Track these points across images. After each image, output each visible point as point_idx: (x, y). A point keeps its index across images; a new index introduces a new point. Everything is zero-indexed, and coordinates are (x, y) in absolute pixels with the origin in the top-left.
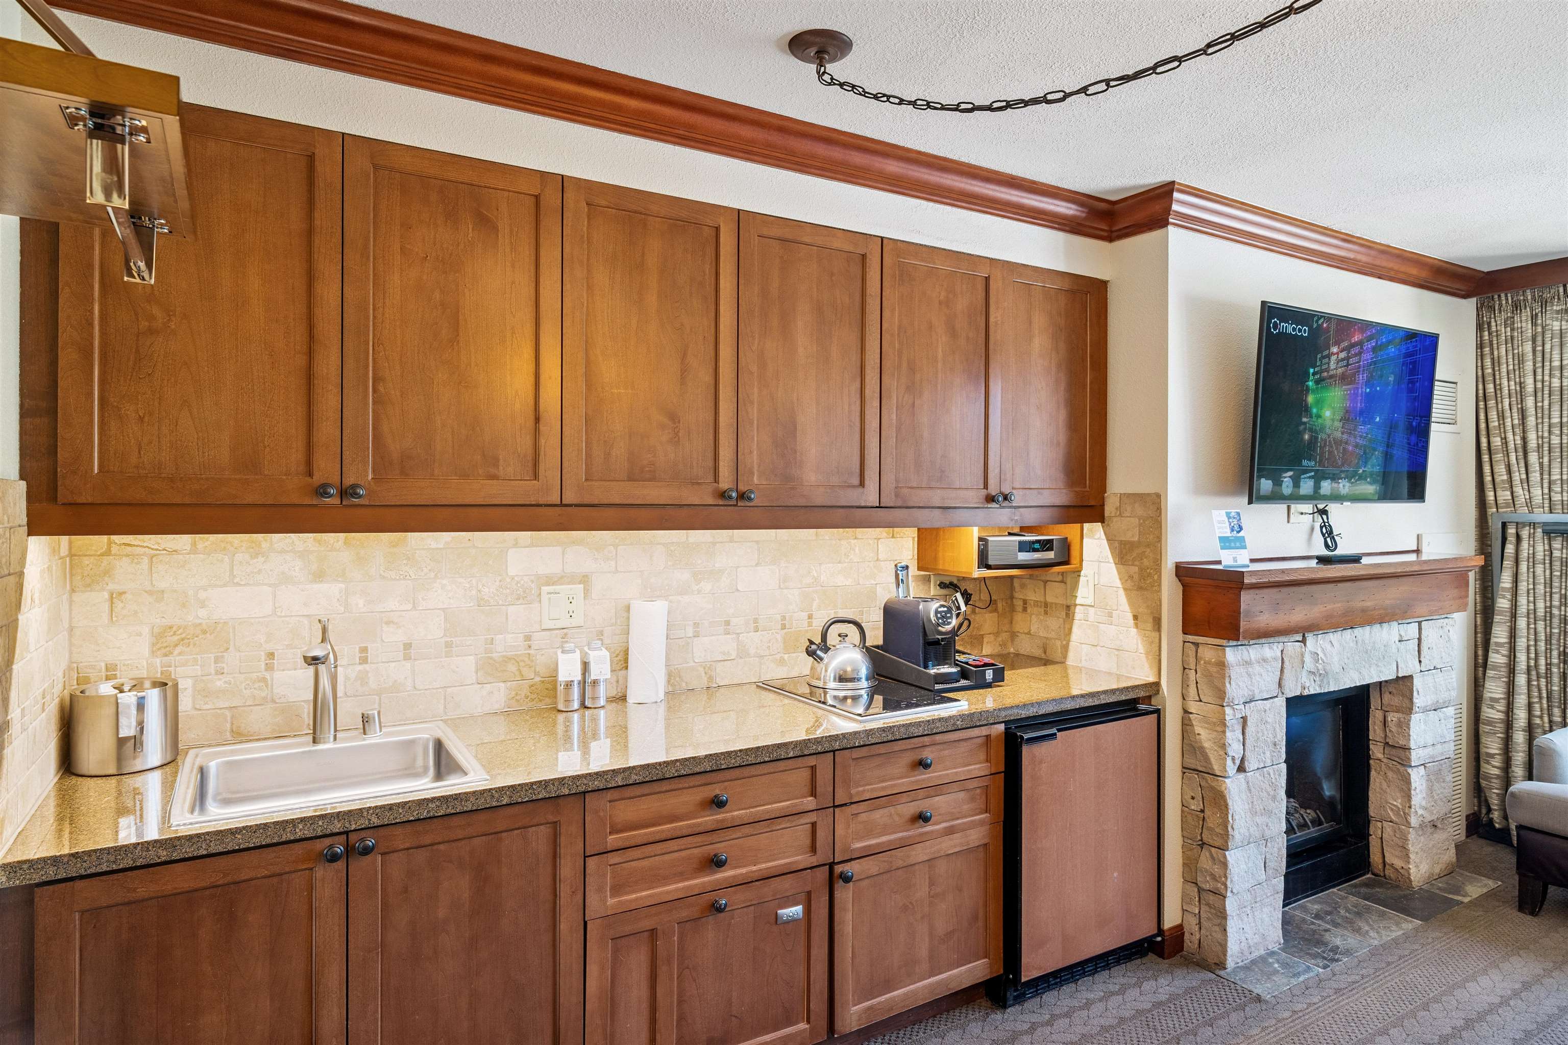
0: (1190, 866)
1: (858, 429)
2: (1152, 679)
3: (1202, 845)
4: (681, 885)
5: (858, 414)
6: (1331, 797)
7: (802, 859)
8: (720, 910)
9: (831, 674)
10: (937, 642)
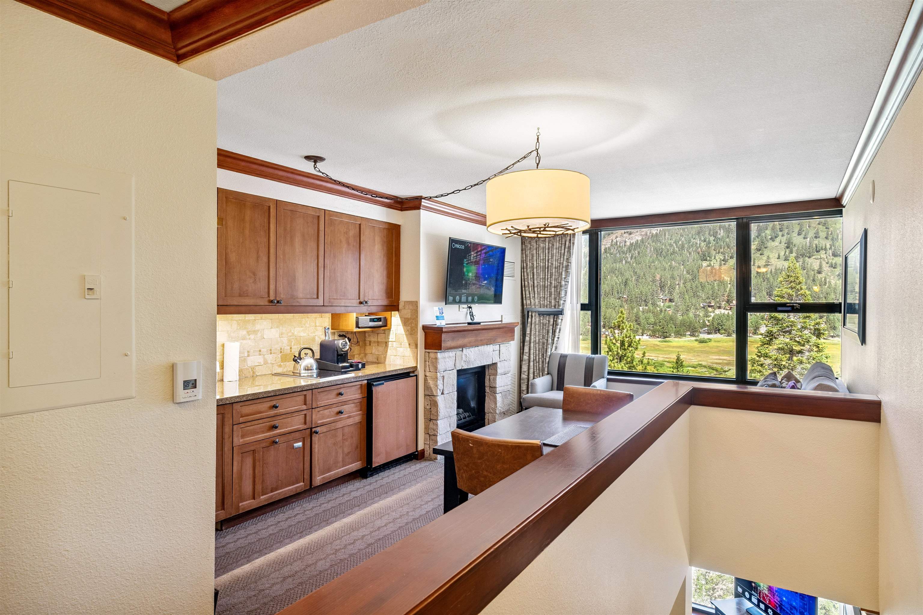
0: (427, 428)
1: (316, 278)
2: (415, 365)
3: (431, 420)
4: (263, 435)
5: (316, 273)
6: (474, 407)
7: (302, 427)
8: (276, 443)
9: (302, 367)
10: (342, 355)
